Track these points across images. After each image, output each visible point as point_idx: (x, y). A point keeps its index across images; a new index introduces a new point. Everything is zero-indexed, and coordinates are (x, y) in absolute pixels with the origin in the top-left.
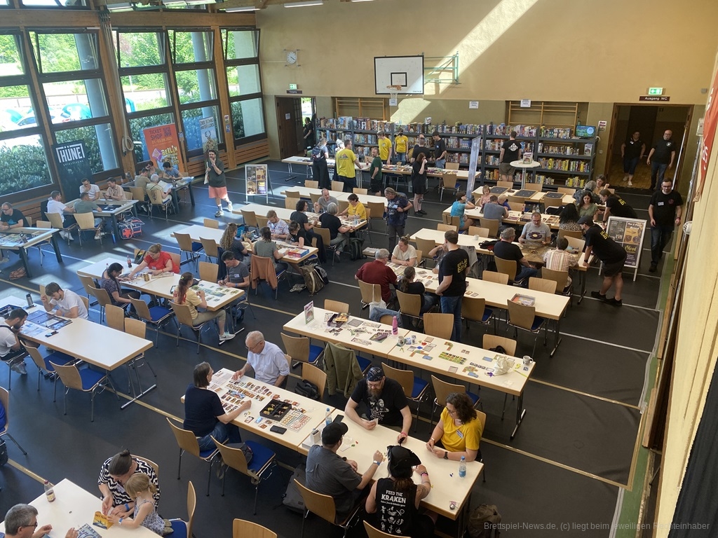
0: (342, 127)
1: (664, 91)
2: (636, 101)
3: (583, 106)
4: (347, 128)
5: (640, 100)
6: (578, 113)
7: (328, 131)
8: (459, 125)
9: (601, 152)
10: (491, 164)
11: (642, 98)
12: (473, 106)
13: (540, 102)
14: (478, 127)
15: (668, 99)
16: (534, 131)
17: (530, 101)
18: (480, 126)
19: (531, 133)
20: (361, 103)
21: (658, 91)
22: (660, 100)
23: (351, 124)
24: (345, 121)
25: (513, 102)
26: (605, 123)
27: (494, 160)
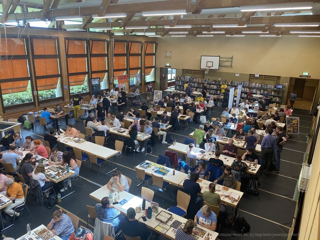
0: (186, 80)
1: (308, 74)
2: (299, 77)
3: (279, 78)
4: (188, 80)
5: (300, 77)
6: (277, 80)
7: (180, 81)
8: (232, 81)
9: (285, 94)
10: (243, 96)
11: (300, 76)
12: (237, 75)
13: (263, 75)
14: (239, 83)
15: (310, 77)
16: (260, 85)
17: (259, 75)
18: (240, 83)
19: (259, 86)
20: (194, 72)
21: (307, 74)
22: (307, 77)
23: (190, 79)
24: (187, 78)
25: (252, 75)
26: (286, 84)
27: (244, 95)
